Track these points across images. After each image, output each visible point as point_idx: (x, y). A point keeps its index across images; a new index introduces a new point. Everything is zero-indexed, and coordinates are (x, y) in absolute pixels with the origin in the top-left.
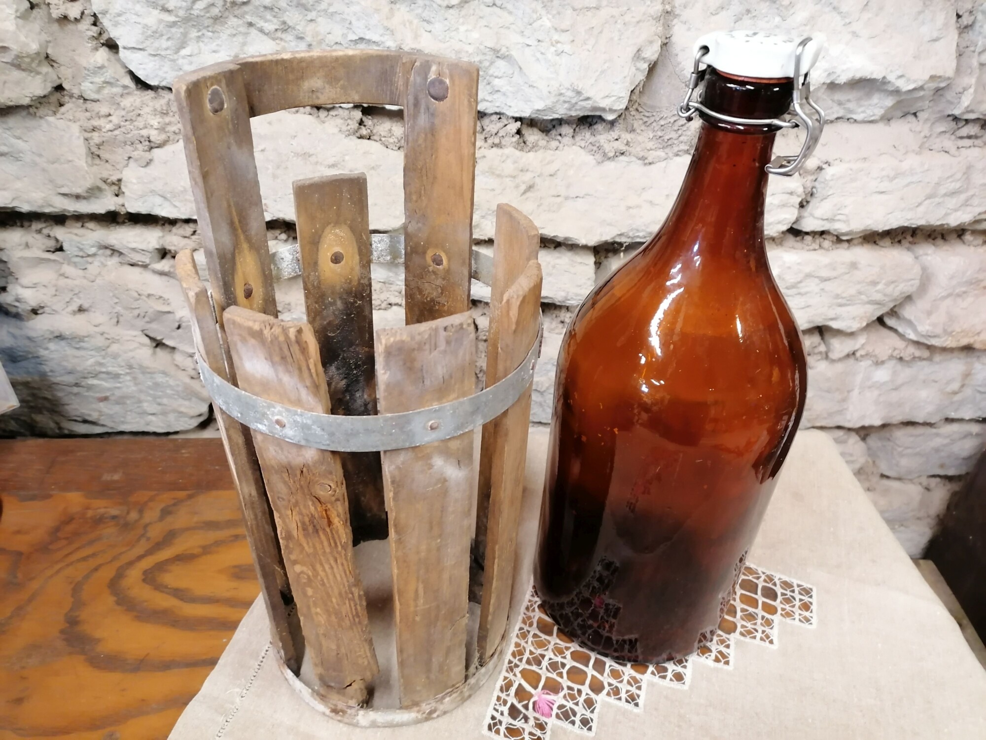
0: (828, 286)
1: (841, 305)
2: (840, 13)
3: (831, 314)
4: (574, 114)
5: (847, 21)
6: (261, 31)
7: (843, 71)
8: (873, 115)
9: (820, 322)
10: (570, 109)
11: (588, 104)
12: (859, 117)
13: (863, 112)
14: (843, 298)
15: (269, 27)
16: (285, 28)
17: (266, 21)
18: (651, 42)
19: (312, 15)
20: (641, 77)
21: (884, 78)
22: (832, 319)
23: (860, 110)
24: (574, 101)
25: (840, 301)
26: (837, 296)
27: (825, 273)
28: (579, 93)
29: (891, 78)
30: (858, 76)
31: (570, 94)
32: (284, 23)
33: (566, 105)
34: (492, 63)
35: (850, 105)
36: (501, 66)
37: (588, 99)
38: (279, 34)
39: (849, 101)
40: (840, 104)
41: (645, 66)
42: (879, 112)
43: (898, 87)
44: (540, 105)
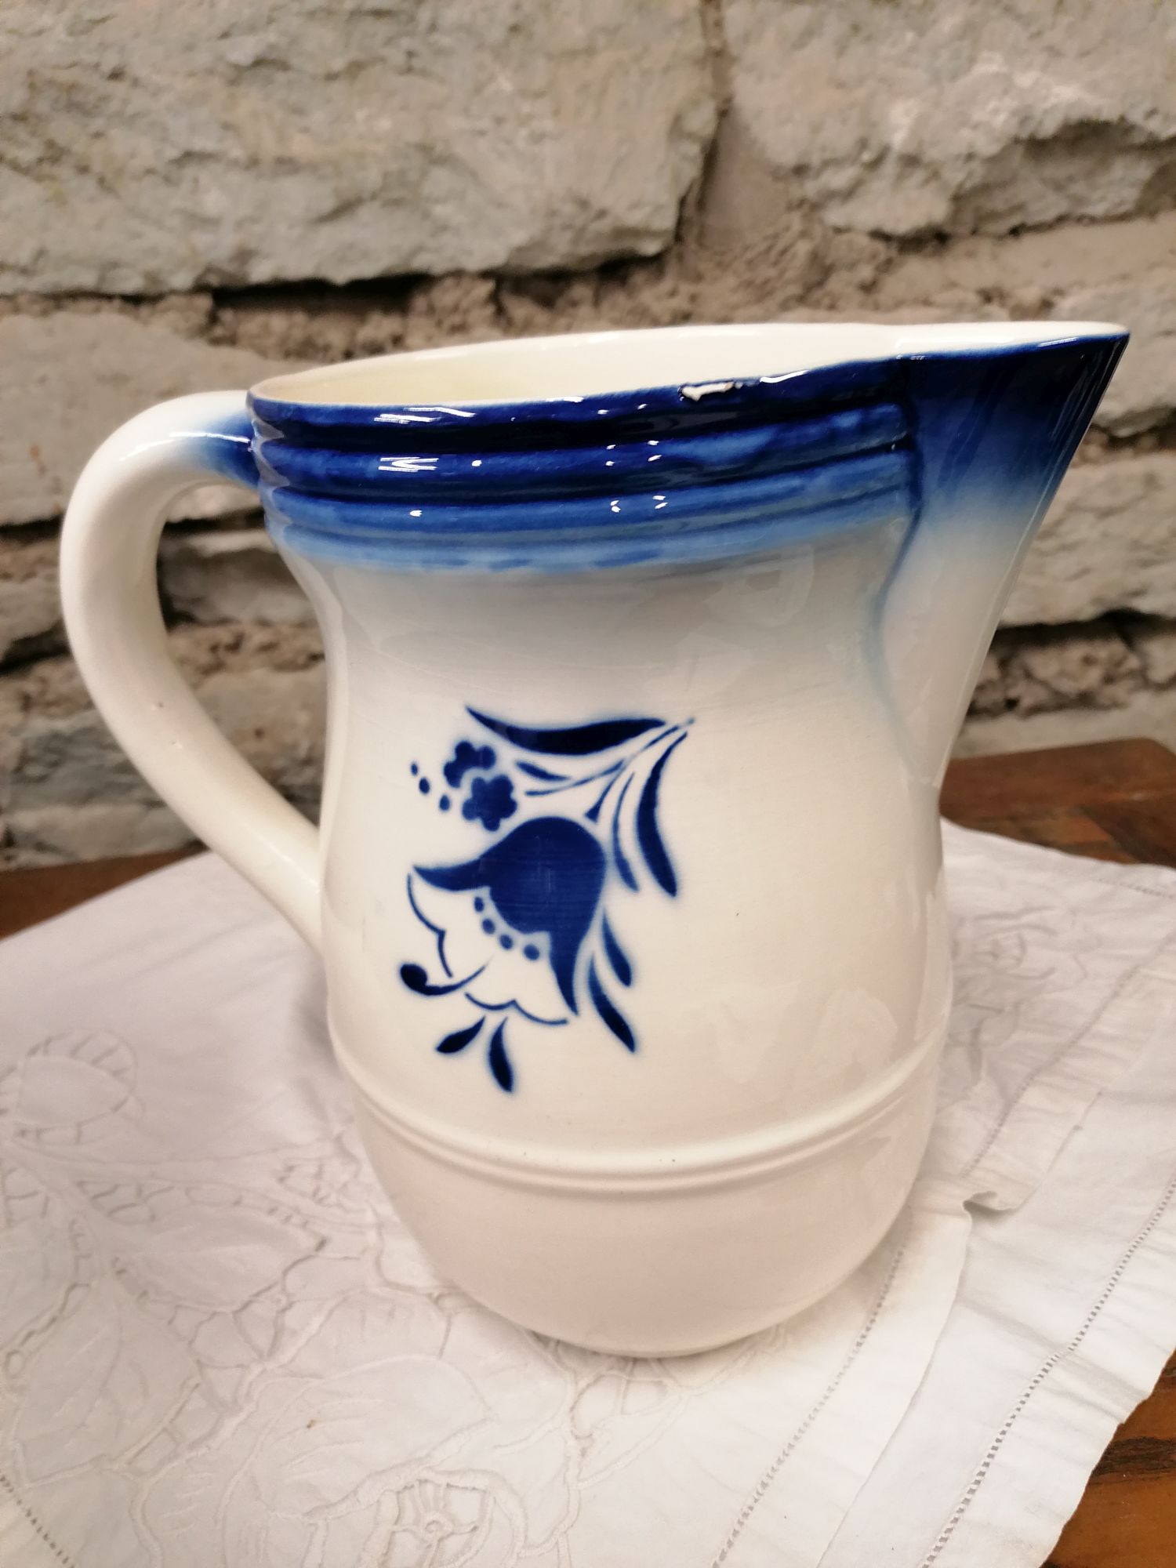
0: (1114, 525)
1: (1146, 564)
2: (1018, 17)
3: (1133, 581)
4: (584, 250)
5: (1034, 29)
6: (15, 166)
7: (1046, 112)
8: (1122, 203)
9: (1114, 599)
10: (575, 241)
11: (604, 225)
12: (1098, 209)
13: (1102, 199)
14: (1147, 547)
15: (27, 155)
16: (55, 154)
17: (22, 145)
18: (695, 103)
19: (97, 124)
20: (691, 171)
21: (1122, 119)
22: (1138, 593)
23: (1097, 195)
24: (579, 222)
25: (1144, 554)
26: (1136, 545)
27: (1102, 500)
28: (583, 204)
29: (1136, 117)
30: (1076, 115)
31: (569, 209)
32: (51, 144)
33: (568, 236)
34: (424, 174)
35: (1078, 188)
36: (440, 179)
37: (602, 214)
38: (46, 168)
39: (1071, 179)
40: (1059, 187)
41: (694, 150)
42: (1130, 195)
43: (1151, 134)
44: (519, 237)
